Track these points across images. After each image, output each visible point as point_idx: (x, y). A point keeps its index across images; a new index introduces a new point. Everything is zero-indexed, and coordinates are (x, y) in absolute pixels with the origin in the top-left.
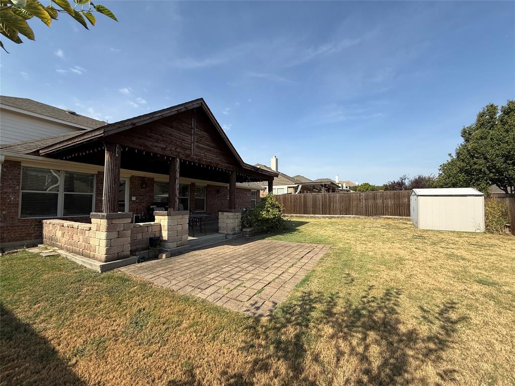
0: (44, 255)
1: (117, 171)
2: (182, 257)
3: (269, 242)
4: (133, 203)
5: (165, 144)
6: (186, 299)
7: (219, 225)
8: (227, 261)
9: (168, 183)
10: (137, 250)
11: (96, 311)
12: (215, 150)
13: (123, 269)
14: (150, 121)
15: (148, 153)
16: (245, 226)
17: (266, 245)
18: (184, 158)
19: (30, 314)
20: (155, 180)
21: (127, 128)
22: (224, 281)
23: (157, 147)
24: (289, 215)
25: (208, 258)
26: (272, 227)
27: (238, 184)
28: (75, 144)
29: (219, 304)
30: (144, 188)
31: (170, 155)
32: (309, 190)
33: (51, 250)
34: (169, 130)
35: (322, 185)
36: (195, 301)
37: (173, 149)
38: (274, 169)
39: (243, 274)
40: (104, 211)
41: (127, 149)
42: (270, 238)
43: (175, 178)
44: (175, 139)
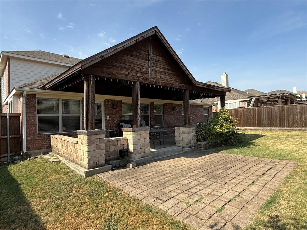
0: (51, 161)
1: (92, 97)
2: (145, 167)
3: (224, 155)
4: (107, 121)
5: (127, 71)
6: (149, 209)
7: (176, 139)
8: (184, 173)
9: (132, 104)
10: (110, 160)
11: (80, 211)
12: (170, 72)
13: (100, 175)
14: (115, 52)
15: (115, 80)
16: (199, 140)
17: (221, 159)
18: (143, 82)
19: (39, 207)
20: (122, 102)
21: (97, 61)
22: (183, 194)
23: (121, 74)
24: (243, 128)
25: (168, 169)
26: (226, 141)
27: (192, 101)
28: (64, 78)
29: (179, 218)
30: (115, 109)
31: (132, 80)
32: (263, 103)
33: (55, 157)
34: (130, 59)
35: (278, 97)
36: (157, 213)
37: (134, 74)
38: (224, 85)
39: (201, 188)
40: (86, 129)
41: (99, 79)
42: (225, 151)
43: (137, 99)
44: (135, 66)
